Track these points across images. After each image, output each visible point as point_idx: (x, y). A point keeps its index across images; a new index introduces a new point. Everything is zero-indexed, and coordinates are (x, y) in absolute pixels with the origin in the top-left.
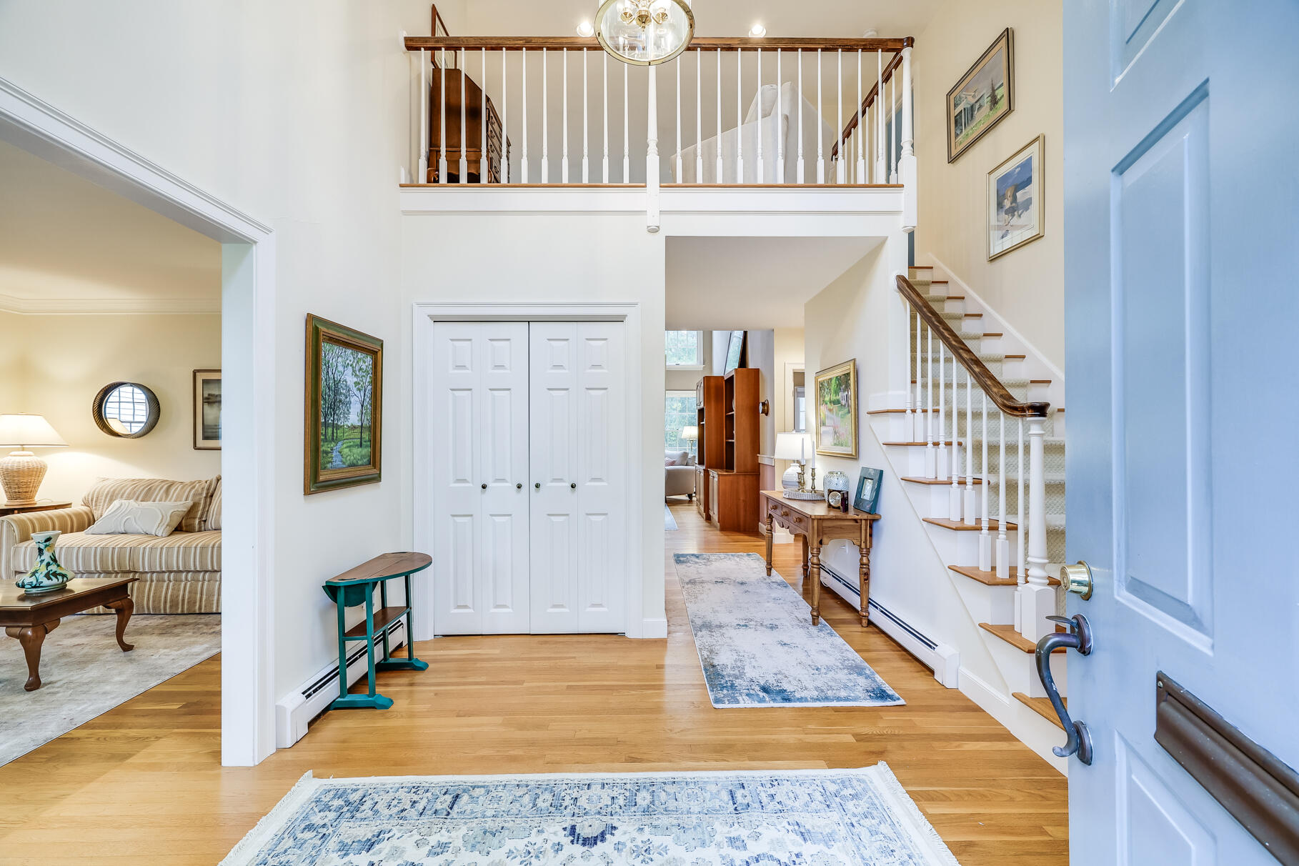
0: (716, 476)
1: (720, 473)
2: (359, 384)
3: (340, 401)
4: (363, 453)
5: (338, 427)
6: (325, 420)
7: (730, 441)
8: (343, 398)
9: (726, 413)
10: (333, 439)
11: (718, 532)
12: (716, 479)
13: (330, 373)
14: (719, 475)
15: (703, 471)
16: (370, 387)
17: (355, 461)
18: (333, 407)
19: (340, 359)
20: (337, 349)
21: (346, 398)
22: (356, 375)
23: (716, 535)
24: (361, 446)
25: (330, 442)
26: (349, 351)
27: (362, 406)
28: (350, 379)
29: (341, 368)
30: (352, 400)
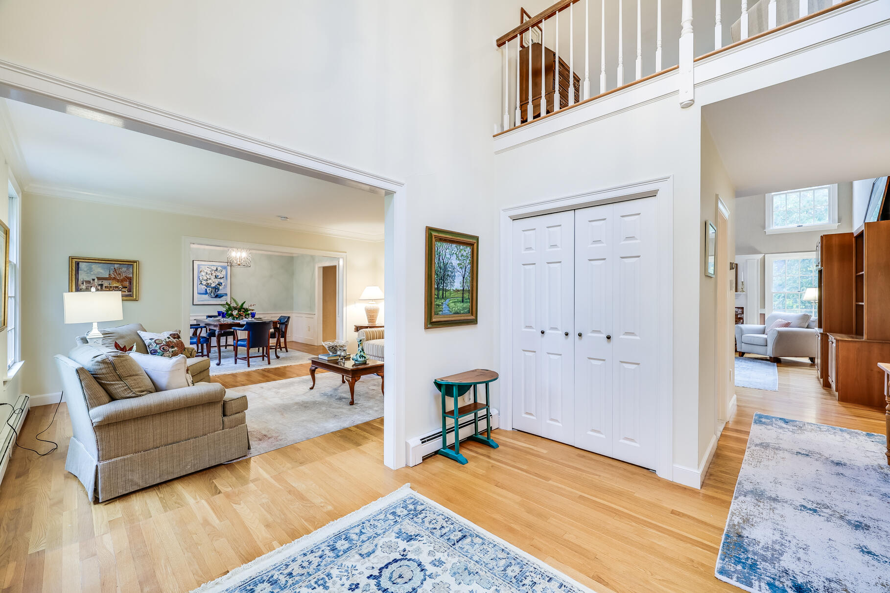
0: (834, 341)
1: (838, 338)
2: (461, 264)
3: (448, 275)
4: (464, 306)
5: (446, 291)
6: (438, 286)
7: (861, 303)
8: (450, 273)
9: (856, 273)
10: (443, 297)
11: (837, 403)
12: (834, 345)
13: (441, 259)
14: (837, 341)
15: (819, 335)
16: (469, 266)
17: (458, 311)
18: (443, 279)
19: (448, 251)
20: (445, 245)
21: (452, 273)
22: (459, 260)
23: (834, 405)
24: (463, 302)
25: (441, 299)
26: (454, 246)
27: (464, 278)
28: (455, 262)
29: (448, 256)
30: (456, 274)
